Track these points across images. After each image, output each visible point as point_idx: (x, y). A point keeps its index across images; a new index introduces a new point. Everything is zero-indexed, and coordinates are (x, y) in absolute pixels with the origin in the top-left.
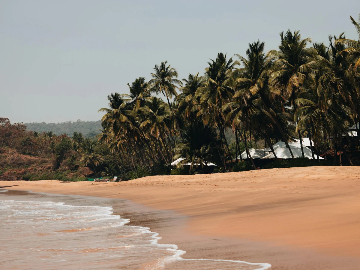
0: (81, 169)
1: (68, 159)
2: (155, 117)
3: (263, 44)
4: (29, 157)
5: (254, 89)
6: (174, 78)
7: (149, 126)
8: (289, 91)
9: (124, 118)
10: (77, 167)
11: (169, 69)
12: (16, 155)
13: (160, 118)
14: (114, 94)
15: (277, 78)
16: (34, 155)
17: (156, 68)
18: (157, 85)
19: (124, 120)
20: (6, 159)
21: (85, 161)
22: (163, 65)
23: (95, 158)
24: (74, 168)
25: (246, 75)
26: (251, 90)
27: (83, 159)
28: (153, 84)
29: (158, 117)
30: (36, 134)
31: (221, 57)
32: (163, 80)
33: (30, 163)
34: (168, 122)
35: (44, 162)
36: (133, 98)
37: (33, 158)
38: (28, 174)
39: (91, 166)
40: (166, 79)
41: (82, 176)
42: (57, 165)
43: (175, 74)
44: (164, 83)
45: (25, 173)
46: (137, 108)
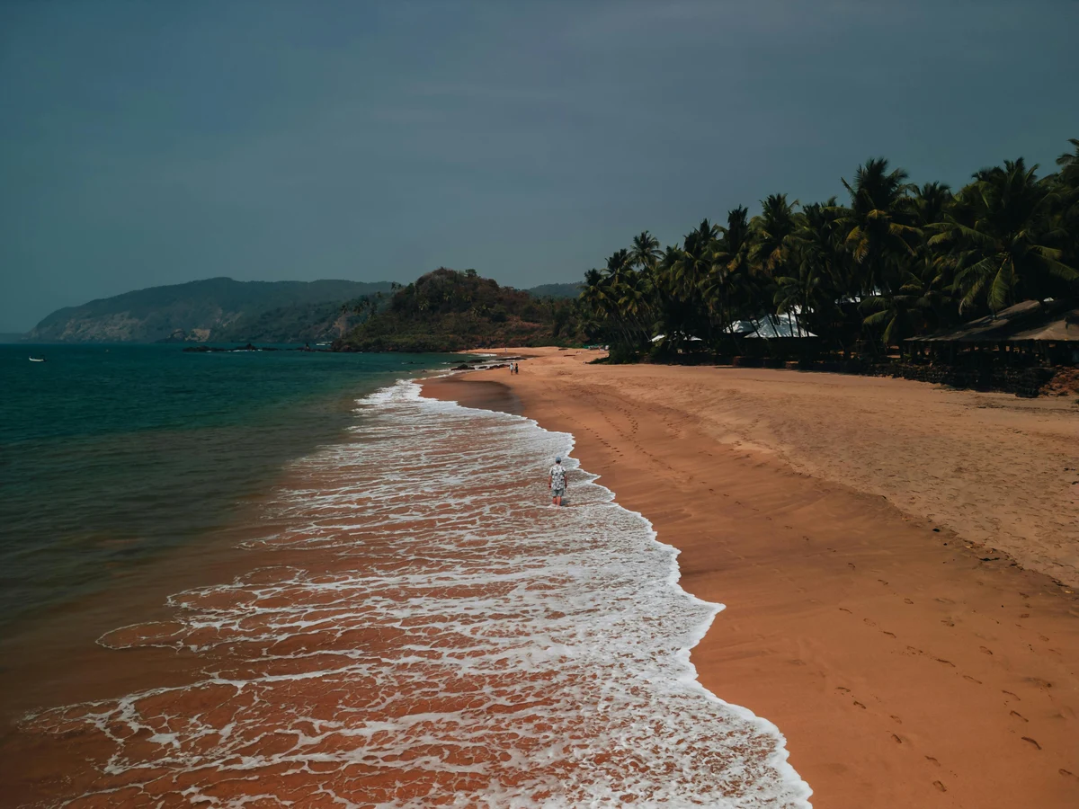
0: (579, 335)
1: (567, 326)
2: (633, 293)
3: (746, 210)
4: (531, 324)
5: (732, 266)
6: (655, 248)
7: (626, 303)
8: (771, 266)
9: (602, 295)
10: (575, 333)
11: (650, 240)
12: (520, 323)
13: (638, 294)
14: (591, 270)
15: (758, 252)
16: (536, 322)
17: (636, 239)
18: (637, 257)
19: (602, 297)
20: (512, 327)
21: (581, 328)
22: (643, 236)
23: (591, 325)
24: (572, 335)
25: (724, 249)
26: (729, 267)
27: (579, 326)
28: (633, 256)
29: (636, 292)
30: (539, 302)
31: (705, 225)
32: (644, 252)
33: (533, 330)
34: (647, 298)
35: (545, 329)
36: (612, 273)
37: (536, 325)
38: (530, 341)
39: (587, 332)
40: (647, 250)
41: (580, 343)
42: (557, 332)
43: (657, 244)
44: (644, 254)
45: (528, 339)
46: (616, 283)
